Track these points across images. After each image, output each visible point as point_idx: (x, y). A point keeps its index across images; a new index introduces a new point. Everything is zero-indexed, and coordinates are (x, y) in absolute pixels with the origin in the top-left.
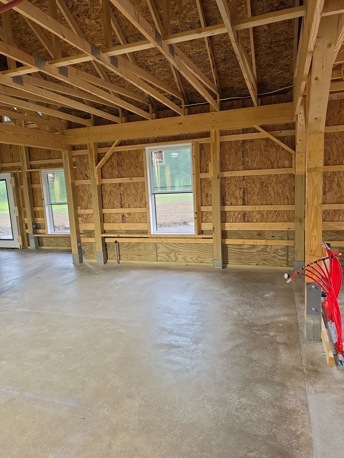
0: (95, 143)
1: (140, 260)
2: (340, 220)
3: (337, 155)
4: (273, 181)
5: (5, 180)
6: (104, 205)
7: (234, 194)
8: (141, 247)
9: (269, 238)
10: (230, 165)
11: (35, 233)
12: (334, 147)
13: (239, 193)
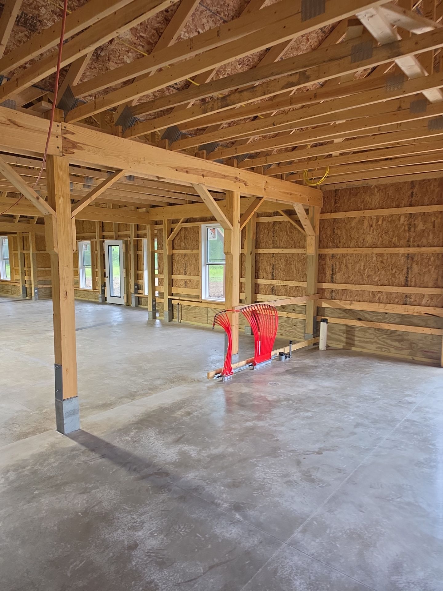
0: (168, 220)
1: (196, 322)
2: (347, 299)
3: (346, 239)
4: (295, 260)
5: (118, 246)
6: (173, 271)
7: (265, 269)
8: (197, 311)
9: (291, 311)
10: (263, 242)
11: (136, 292)
12: (344, 231)
13: (269, 269)
